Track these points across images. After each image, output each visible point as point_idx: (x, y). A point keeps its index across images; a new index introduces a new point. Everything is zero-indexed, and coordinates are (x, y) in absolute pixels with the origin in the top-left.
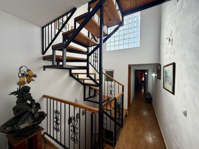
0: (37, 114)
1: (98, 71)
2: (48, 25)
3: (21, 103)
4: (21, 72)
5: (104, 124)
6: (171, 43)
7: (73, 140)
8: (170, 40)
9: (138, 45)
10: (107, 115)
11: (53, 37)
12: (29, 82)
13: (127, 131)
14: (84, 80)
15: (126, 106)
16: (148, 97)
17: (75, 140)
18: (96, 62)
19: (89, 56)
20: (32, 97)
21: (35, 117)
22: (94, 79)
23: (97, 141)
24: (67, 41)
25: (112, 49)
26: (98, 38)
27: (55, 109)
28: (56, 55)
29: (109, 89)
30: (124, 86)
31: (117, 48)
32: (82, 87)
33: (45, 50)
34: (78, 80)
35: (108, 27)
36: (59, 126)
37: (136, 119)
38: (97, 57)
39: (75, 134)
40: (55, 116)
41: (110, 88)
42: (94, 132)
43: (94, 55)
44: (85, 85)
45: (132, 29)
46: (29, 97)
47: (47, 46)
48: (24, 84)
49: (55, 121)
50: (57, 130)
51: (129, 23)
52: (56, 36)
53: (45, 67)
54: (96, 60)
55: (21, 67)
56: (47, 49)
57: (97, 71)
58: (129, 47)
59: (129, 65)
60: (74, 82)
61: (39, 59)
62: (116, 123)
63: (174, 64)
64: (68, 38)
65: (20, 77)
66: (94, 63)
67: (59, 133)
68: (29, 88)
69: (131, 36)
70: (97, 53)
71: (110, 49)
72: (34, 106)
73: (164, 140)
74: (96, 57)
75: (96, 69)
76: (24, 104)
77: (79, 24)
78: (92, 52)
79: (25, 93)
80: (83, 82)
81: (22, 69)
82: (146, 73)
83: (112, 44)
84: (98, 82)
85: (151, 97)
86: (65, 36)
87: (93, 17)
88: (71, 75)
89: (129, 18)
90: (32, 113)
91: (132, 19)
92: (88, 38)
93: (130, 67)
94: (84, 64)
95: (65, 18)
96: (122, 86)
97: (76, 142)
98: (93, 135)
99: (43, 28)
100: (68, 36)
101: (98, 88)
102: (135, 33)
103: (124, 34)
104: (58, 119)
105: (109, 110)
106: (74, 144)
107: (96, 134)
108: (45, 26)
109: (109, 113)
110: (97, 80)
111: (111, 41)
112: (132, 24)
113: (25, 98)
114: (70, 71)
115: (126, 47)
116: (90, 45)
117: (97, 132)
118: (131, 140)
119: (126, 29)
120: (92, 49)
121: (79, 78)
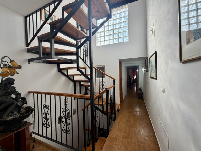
0: (24, 109)
1: (89, 66)
2: (32, 14)
3: (5, 97)
4: (3, 63)
5: (97, 117)
6: (153, 35)
7: (65, 132)
8: (152, 32)
9: (127, 39)
10: (100, 110)
11: (39, 26)
12: (12, 74)
13: (119, 123)
14: (73, 75)
15: (118, 101)
16: (139, 92)
17: (68, 131)
18: (86, 56)
19: (79, 49)
20: (17, 91)
21: (21, 112)
22: (85, 73)
23: (90, 138)
24: (54, 30)
25: (103, 44)
26: (87, 30)
27: (44, 103)
28: (43, 46)
29: (100, 84)
30: (115, 79)
31: (107, 43)
32: (72, 84)
33: (29, 41)
34: (67, 76)
35: (97, 20)
36: (49, 121)
37: (128, 112)
38: (87, 51)
39: (68, 125)
40: (43, 112)
41: (102, 82)
42: (86, 128)
43: (84, 48)
44: (75, 82)
45: (121, 24)
46: (13, 90)
47: (32, 36)
48: (8, 76)
49: (44, 117)
50: (47, 126)
51: (118, 18)
52: (42, 26)
53: (29, 61)
54: (86, 54)
55: (3, 58)
56: (31, 41)
57: (87, 65)
58: (119, 42)
59: (119, 60)
60: (63, 78)
61: (23, 50)
62: (108, 117)
63: (156, 53)
64: (55, 28)
65: (3, 67)
66: (84, 57)
67: (49, 129)
68: (14, 80)
69: (120, 30)
70: (87, 47)
71: (100, 44)
72: (20, 100)
73: (153, 125)
74: (85, 50)
75: (87, 63)
76: (9, 97)
77: (67, 13)
78: (82, 45)
79: (9, 85)
80: (73, 79)
81: (4, 60)
82: (137, 70)
83: (102, 39)
84: (89, 77)
85: (142, 92)
86: (52, 25)
87: (81, 7)
88: (60, 70)
89: (118, 13)
90: (19, 106)
91: (121, 14)
92: (77, 29)
93: (121, 62)
94: (74, 58)
95: (52, 7)
96: (113, 80)
97: (68, 133)
98: (86, 131)
99: (26, 17)
100: (55, 25)
101: (89, 84)
102: (124, 28)
103: (114, 29)
104: (47, 114)
105: (101, 105)
106: (67, 136)
107: (89, 130)
108: (29, 16)
109: (101, 108)
110: (88, 75)
111: (101, 36)
112: (121, 19)
113: (9, 91)
114: (59, 67)
115: (116, 41)
116: (79, 38)
117: (90, 128)
118: (123, 129)
119: (115, 24)
120: (82, 42)
121: (68, 74)
